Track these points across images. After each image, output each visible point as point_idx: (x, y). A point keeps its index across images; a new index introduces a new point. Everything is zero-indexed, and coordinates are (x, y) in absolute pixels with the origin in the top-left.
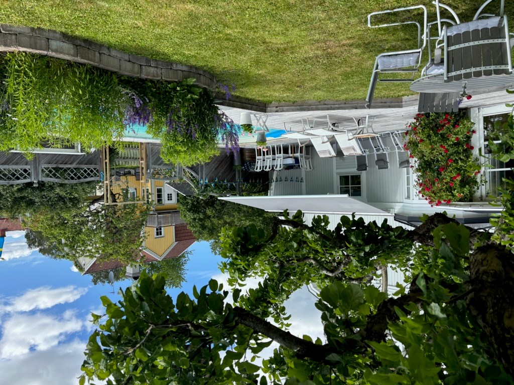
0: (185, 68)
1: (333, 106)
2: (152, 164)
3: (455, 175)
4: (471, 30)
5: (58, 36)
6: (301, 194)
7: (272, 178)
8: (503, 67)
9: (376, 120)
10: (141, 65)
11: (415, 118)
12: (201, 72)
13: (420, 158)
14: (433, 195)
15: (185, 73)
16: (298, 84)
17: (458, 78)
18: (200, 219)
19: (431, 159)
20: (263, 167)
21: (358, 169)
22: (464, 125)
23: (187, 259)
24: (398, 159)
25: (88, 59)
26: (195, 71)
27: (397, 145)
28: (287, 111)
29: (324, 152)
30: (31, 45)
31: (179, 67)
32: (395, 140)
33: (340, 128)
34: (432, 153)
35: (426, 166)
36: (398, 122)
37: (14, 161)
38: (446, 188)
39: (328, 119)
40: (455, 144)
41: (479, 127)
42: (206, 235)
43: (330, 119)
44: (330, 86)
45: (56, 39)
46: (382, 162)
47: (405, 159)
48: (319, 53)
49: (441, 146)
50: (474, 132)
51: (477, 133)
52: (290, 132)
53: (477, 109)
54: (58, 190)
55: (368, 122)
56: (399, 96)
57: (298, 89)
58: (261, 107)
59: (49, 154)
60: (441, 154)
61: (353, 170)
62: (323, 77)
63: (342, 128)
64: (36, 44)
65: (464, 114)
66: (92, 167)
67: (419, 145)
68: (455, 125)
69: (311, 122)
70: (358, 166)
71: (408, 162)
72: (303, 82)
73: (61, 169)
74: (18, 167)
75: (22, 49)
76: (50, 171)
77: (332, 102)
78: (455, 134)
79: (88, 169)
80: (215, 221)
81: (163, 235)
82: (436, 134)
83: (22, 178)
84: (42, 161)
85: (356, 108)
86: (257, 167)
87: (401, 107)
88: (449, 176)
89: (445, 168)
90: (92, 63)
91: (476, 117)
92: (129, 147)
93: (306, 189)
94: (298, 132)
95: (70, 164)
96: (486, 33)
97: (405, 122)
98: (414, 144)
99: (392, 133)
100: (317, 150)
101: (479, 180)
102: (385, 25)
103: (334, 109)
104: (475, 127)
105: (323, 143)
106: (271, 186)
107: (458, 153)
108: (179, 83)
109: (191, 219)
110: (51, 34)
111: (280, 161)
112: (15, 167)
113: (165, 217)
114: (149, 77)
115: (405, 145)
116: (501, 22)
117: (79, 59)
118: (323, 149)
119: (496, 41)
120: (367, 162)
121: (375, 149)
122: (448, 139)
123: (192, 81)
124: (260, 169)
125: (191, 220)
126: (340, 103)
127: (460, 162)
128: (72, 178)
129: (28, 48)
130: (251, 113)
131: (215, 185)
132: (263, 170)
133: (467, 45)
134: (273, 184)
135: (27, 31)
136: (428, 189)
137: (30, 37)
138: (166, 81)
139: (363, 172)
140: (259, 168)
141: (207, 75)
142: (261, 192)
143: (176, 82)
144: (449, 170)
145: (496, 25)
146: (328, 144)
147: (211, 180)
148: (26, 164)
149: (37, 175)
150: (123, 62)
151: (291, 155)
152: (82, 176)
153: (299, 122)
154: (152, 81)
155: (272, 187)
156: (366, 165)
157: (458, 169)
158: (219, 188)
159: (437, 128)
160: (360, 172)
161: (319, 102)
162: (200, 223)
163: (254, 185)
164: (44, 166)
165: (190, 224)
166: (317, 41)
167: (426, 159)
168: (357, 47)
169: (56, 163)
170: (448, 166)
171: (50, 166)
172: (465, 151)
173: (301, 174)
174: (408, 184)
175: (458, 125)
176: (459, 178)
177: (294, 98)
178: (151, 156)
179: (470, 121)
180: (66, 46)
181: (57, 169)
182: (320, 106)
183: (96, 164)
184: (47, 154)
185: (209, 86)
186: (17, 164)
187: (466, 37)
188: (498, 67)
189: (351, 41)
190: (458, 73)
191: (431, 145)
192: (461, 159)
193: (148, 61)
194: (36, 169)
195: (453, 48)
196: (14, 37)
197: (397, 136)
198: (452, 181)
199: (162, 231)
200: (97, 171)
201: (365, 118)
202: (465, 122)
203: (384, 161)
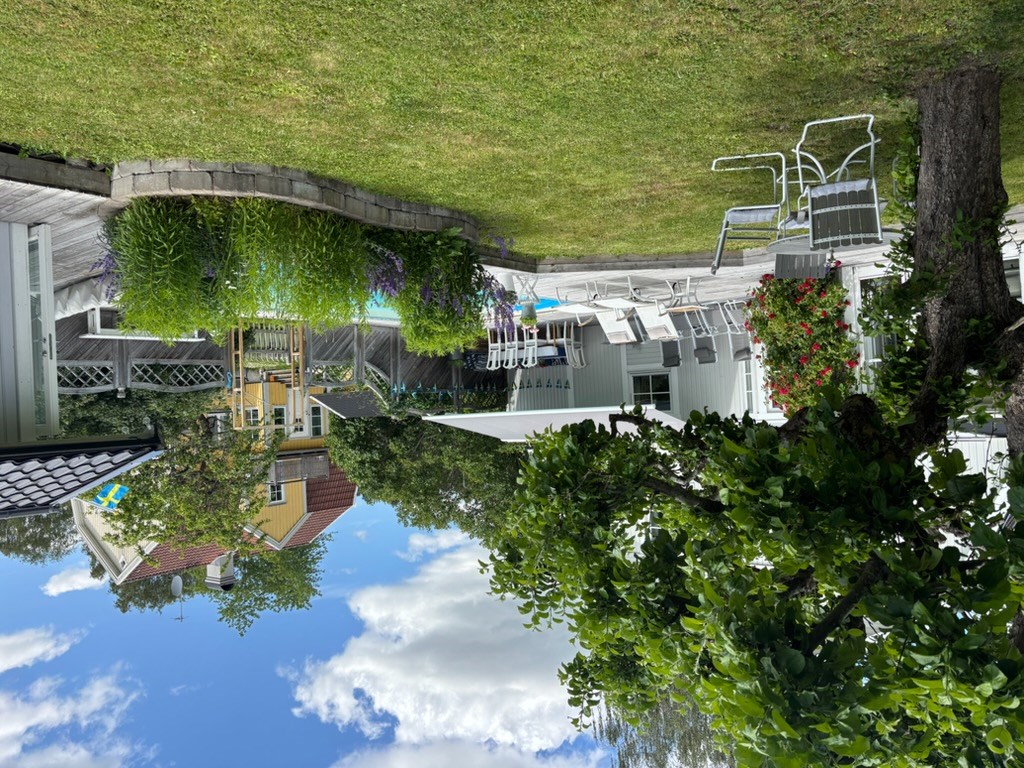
0: (445, 213)
1: (638, 263)
2: (314, 358)
3: (823, 368)
4: (838, 192)
5: (302, 175)
6: (566, 406)
7: (513, 382)
8: (872, 235)
9: (701, 283)
10: (389, 210)
11: (761, 282)
12: (465, 218)
13: (771, 344)
14: (792, 400)
15: (446, 220)
16: (596, 233)
17: (825, 246)
18: (373, 462)
19: (787, 344)
20: (502, 362)
21: (665, 365)
22: (833, 293)
23: (322, 549)
24: (731, 347)
25: (334, 205)
26: (457, 216)
27: (730, 323)
28: (569, 270)
29: (618, 334)
30: (271, 189)
31: (439, 212)
32: (726, 314)
33: (644, 297)
34: (789, 336)
35: (779, 356)
36: (733, 286)
37: (86, 354)
38: (811, 388)
39: (629, 283)
40: (821, 321)
41: (855, 296)
42: (388, 491)
43: (632, 283)
44: (640, 236)
45: (300, 180)
46: (706, 351)
47: (742, 347)
48: (639, 195)
49: (802, 324)
50: (847, 303)
51: (852, 304)
52: (566, 302)
53: (850, 268)
54: (154, 405)
55: (690, 286)
56: (738, 248)
57: (593, 239)
58: (529, 264)
59: (143, 341)
60: (802, 336)
61: (655, 366)
62: (635, 225)
63: (646, 296)
64: (277, 187)
65: (833, 275)
66: (213, 363)
67: (769, 323)
68: (821, 292)
69: (601, 287)
70: (665, 359)
71: (748, 350)
72: (602, 231)
73: (163, 366)
74: (96, 364)
75: (258, 194)
76: (145, 371)
77: (637, 258)
78: (821, 306)
79: (207, 367)
80: (406, 464)
81: (283, 500)
82: (794, 306)
83: (99, 383)
84: (133, 354)
85: (674, 267)
86: (491, 362)
87: (740, 264)
88: (815, 371)
89: (808, 358)
90: (336, 209)
91: (849, 280)
92: (262, 328)
93: (575, 399)
94: (580, 303)
95: (178, 358)
96: (853, 197)
97: (745, 286)
98: (760, 320)
99: (722, 304)
100: (606, 332)
101: (857, 376)
102: (733, 169)
103: (640, 268)
104: (848, 296)
105: (618, 320)
106: (511, 396)
107: (825, 335)
108: (438, 235)
109: (357, 462)
110: (295, 174)
111: (532, 351)
112: (88, 363)
113: (291, 463)
114: (400, 227)
115: (746, 324)
116: (869, 184)
117: (324, 206)
118: (616, 329)
119: (864, 206)
120: (680, 352)
121: (693, 330)
122: (812, 314)
123: (455, 231)
124: (497, 365)
125: (356, 465)
126: (648, 258)
127: (829, 348)
128: (180, 383)
129: (267, 193)
130: (513, 274)
131: (418, 395)
132: (502, 368)
133: (833, 209)
134: (516, 393)
135: (267, 170)
136: (784, 391)
137: (271, 178)
138: (421, 232)
139: (673, 368)
140: (494, 364)
141: (472, 222)
142: (495, 407)
143: (433, 233)
144: (814, 361)
145: (864, 188)
146: (626, 321)
147: (411, 386)
148: (107, 359)
149: (124, 378)
150: (369, 206)
151: (550, 341)
152: (197, 379)
153: (582, 287)
154: (402, 232)
155: (512, 399)
156: (678, 356)
157: (827, 359)
158: (425, 401)
159: (795, 296)
160: (668, 368)
161: (618, 257)
162: (374, 469)
163: (481, 395)
164: (134, 362)
165: (353, 473)
166: (642, 183)
167: (780, 344)
168: (691, 190)
169: (154, 357)
170: (812, 355)
171: (145, 362)
172: (836, 331)
173: (565, 374)
174: (749, 387)
175: (825, 292)
176: (829, 373)
177: (583, 251)
178: (312, 343)
179: (842, 287)
180: (311, 189)
181: (156, 367)
182: (619, 264)
183: (218, 358)
184: (140, 341)
185: (474, 237)
186: (91, 358)
187: (831, 200)
188: (868, 236)
189: (686, 184)
190: (825, 240)
191: (787, 322)
192: (831, 344)
193: (398, 203)
194: (122, 367)
195: (818, 212)
196: (251, 178)
197: (729, 309)
198: (820, 377)
199: (283, 491)
200: (221, 370)
201: (686, 280)
202: (835, 288)
203: (709, 350)
